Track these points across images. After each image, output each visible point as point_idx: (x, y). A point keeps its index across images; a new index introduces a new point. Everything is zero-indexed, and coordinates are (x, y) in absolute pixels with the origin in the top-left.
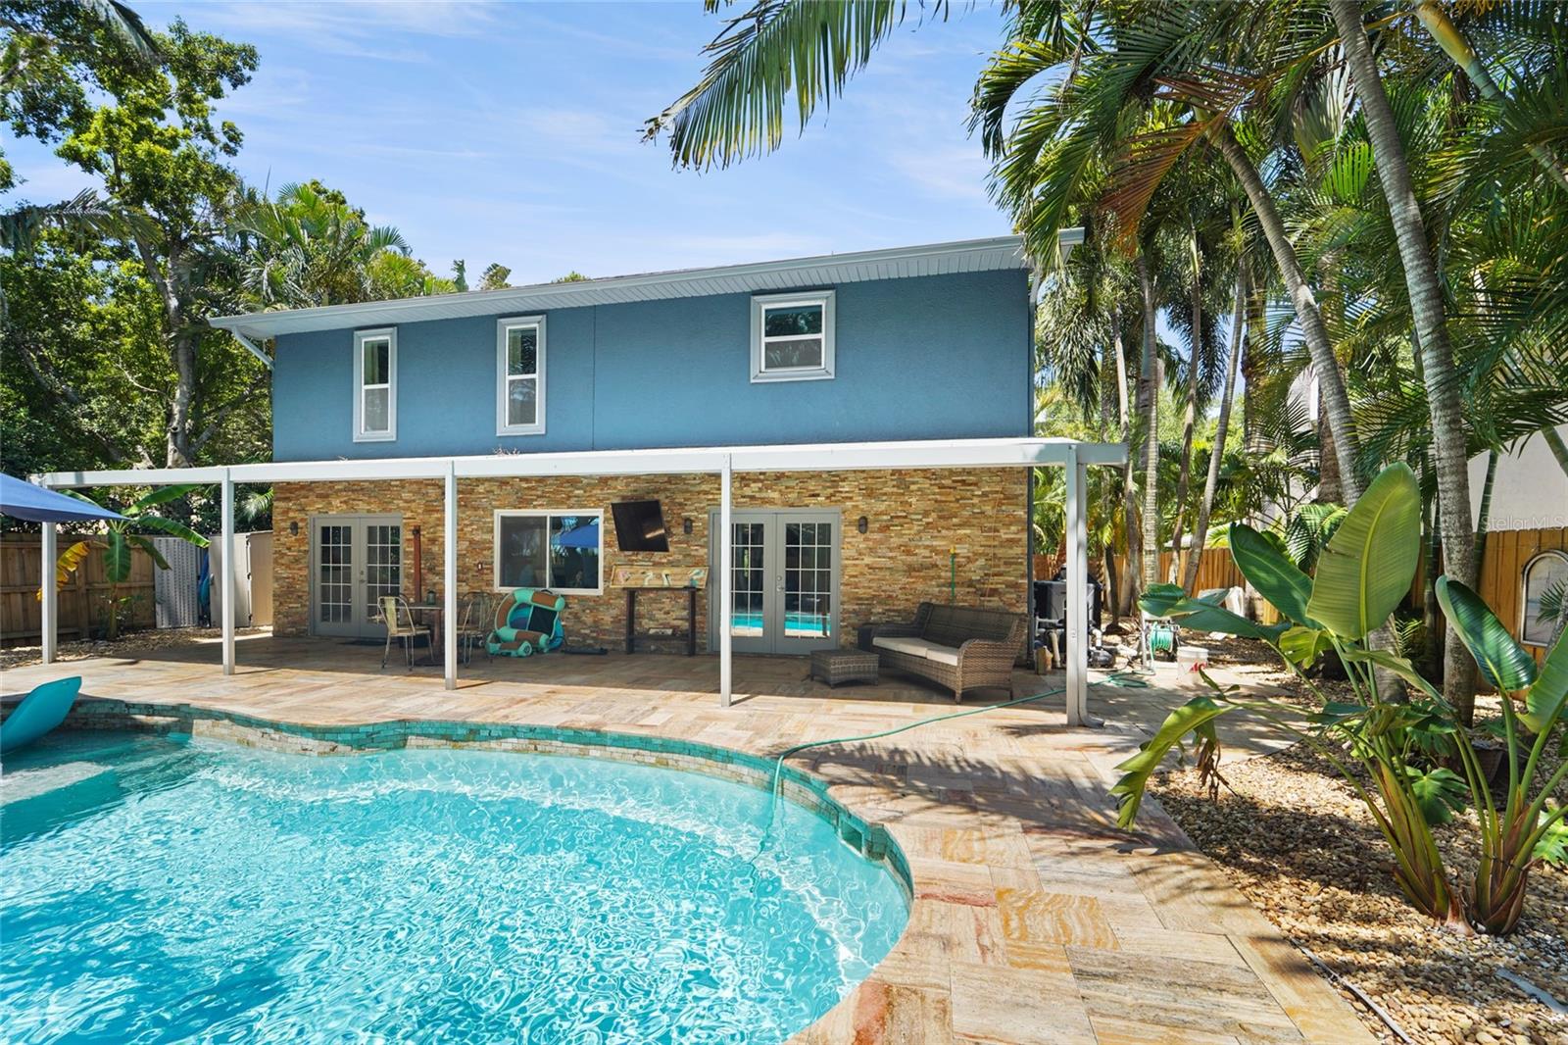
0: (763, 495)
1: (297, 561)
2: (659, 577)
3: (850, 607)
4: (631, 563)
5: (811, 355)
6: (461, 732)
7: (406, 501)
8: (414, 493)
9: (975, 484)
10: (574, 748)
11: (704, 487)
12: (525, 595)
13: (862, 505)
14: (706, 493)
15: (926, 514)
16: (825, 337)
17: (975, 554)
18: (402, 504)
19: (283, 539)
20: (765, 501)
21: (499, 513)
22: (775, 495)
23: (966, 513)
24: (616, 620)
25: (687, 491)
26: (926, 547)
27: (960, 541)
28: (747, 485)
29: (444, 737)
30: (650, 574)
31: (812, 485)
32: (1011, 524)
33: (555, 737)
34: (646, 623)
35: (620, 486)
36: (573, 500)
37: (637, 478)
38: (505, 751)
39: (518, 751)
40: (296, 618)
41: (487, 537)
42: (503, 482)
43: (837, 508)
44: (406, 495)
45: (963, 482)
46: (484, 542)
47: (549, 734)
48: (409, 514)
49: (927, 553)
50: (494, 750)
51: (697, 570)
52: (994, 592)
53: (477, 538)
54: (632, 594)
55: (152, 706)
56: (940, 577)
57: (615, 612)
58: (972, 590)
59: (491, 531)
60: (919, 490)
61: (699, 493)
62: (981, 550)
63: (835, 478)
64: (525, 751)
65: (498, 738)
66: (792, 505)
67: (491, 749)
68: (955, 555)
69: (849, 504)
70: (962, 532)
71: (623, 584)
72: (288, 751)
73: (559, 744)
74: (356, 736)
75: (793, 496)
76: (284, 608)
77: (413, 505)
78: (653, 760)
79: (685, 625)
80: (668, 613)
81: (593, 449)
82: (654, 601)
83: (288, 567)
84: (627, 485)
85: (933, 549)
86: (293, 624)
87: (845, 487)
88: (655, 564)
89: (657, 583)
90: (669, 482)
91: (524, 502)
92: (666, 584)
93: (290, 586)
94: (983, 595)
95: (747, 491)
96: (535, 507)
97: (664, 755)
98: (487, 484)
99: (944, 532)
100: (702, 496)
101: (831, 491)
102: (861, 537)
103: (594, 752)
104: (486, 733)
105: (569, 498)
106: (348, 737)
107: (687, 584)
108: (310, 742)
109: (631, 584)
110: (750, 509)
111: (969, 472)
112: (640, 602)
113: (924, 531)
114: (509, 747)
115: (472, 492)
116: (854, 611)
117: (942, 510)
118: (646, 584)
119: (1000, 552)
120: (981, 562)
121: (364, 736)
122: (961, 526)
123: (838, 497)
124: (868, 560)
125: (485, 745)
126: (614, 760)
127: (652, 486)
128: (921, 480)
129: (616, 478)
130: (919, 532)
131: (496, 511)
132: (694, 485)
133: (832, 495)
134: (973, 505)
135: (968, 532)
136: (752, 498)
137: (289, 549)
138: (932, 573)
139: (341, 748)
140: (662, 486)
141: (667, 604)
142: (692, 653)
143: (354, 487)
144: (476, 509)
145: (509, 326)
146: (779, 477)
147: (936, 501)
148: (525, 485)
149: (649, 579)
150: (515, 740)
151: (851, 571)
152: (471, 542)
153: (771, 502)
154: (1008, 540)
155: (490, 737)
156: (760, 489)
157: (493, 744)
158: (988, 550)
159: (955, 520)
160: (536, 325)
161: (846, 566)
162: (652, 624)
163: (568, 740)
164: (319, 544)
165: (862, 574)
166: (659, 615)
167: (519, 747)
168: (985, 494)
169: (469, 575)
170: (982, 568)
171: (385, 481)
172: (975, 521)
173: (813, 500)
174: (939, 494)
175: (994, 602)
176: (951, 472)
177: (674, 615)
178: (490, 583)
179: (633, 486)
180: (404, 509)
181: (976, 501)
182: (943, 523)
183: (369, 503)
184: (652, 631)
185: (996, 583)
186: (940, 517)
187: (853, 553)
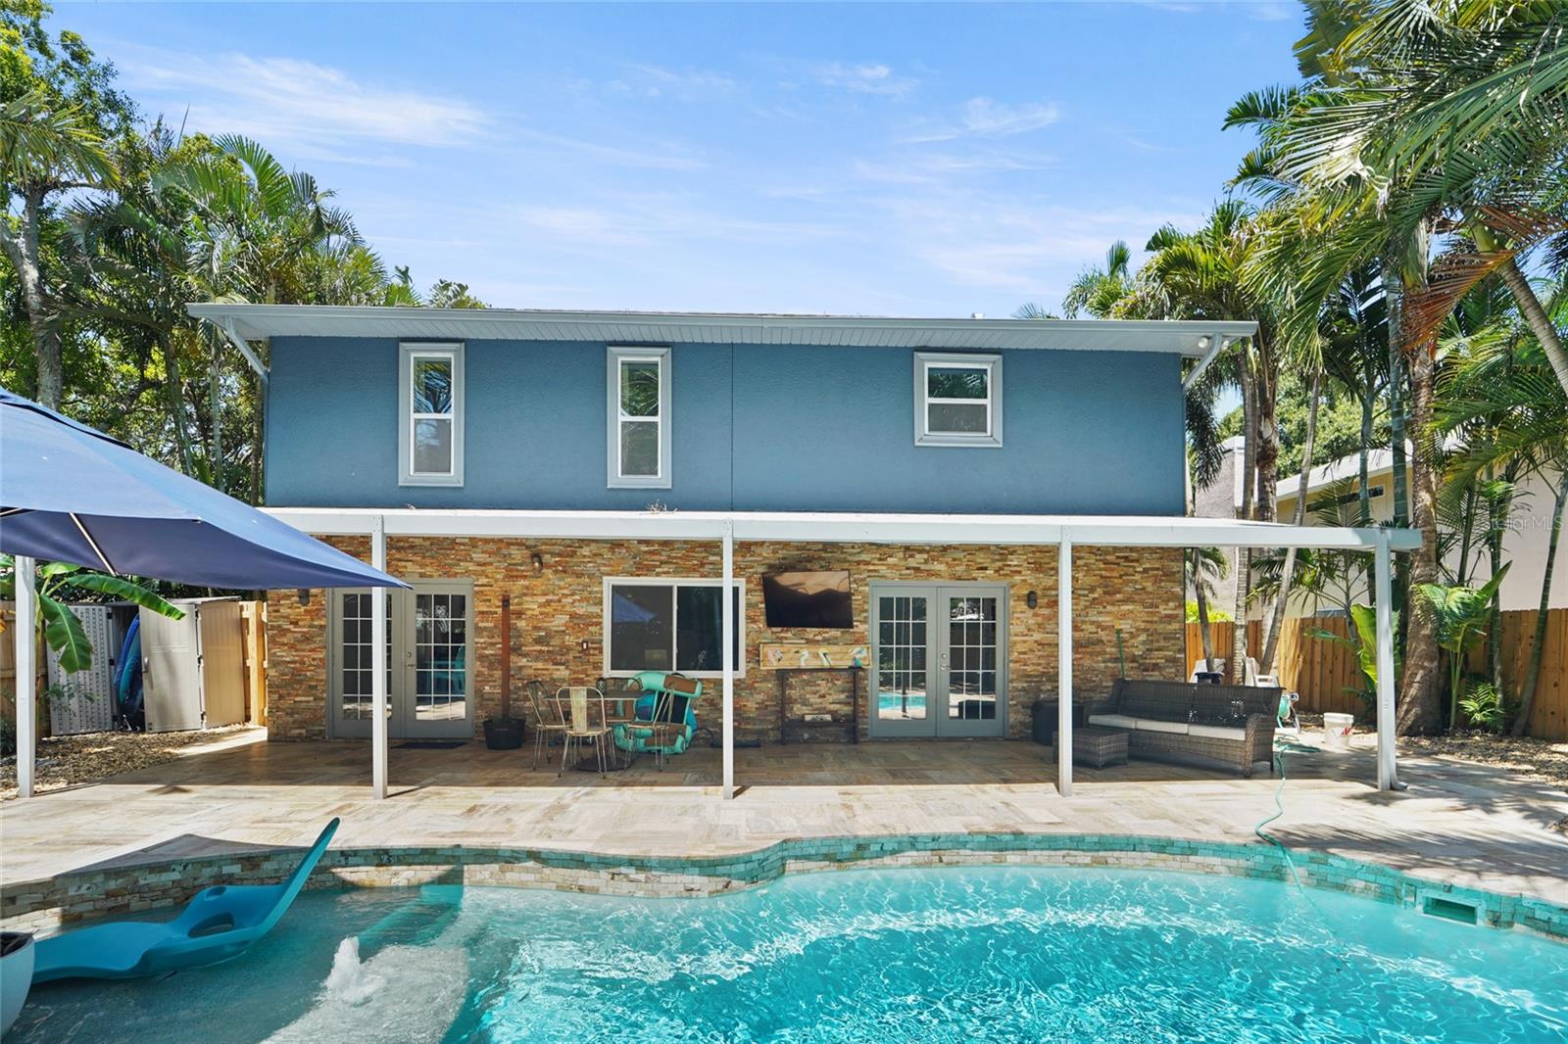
0: (928, 567)
1: (307, 638)
2: (817, 656)
3: (1019, 685)
4: (780, 641)
5: (975, 420)
6: (848, 848)
7: (479, 564)
8: (490, 554)
9: (1137, 561)
10: (988, 856)
11: (865, 557)
12: (654, 680)
13: (1031, 579)
14: (867, 563)
15: (1092, 590)
16: (991, 403)
17: (1138, 630)
18: (472, 567)
19: (284, 611)
20: (930, 574)
21: (609, 582)
22: (942, 567)
23: (1129, 589)
24: (762, 707)
25: (845, 561)
26: (1092, 623)
27: (1123, 616)
28: (911, 556)
29: (827, 857)
30: (805, 653)
31: (981, 558)
32: (1169, 601)
33: (964, 845)
34: (798, 710)
35: (766, 552)
36: (707, 568)
37: (786, 544)
38: (903, 867)
39: (918, 865)
40: (308, 715)
41: (595, 609)
42: (616, 544)
43: (1004, 582)
44: (477, 556)
45: (1126, 558)
46: (590, 616)
47: (958, 842)
48: (483, 580)
49: (1093, 629)
50: (889, 867)
51: (857, 649)
52: (1156, 667)
53: (580, 611)
54: (782, 676)
55: (386, 851)
56: (1105, 653)
57: (760, 697)
58: (1135, 665)
59: (600, 603)
60: (1086, 565)
61: (859, 563)
62: (1143, 625)
63: (1004, 551)
64: (929, 864)
65: (893, 852)
66: (959, 579)
67: (885, 867)
68: (1119, 631)
69: (1017, 578)
70: (1126, 608)
71: (775, 665)
72: (664, 894)
73: (969, 852)
74: (749, 866)
75: (960, 569)
76: (288, 702)
77: (489, 569)
78: (1088, 860)
79: (846, 709)
80: (823, 696)
81: (732, 510)
82: (808, 683)
83: (292, 647)
84: (774, 552)
85: (1099, 625)
86: (301, 724)
87: (1014, 561)
88: (808, 641)
89: (814, 664)
90: (824, 550)
91: (642, 569)
92: (826, 664)
93: (296, 673)
94: (1146, 670)
95: (912, 562)
96: (658, 575)
97: (1101, 854)
98: (593, 546)
99: (1109, 608)
100: (862, 567)
101: (1000, 564)
102: (1030, 613)
103: (1012, 857)
104: (877, 848)
105: (702, 565)
106: (741, 868)
107: (850, 663)
108: (697, 880)
109: (785, 665)
110: (914, 582)
111: (1132, 549)
112: (791, 687)
113: (1090, 607)
114: (909, 861)
115: (573, 554)
116: (1024, 689)
117: (1106, 586)
118: (803, 665)
119: (1160, 627)
120: (1143, 637)
121: (756, 865)
122: (1125, 601)
123: (1007, 570)
124: (1037, 636)
125: (878, 861)
126: (1039, 864)
127: (805, 554)
128: (1086, 555)
129: (762, 544)
130: (1086, 607)
131: (605, 578)
132: (851, 555)
133: (1001, 569)
134: (1136, 582)
135: (1131, 607)
136: (917, 569)
137: (295, 623)
138: (1098, 648)
139: (735, 883)
140: (816, 555)
141: (823, 686)
142: (855, 741)
144: (579, 575)
145: (620, 358)
146: (945, 549)
147: (1102, 577)
148: (644, 548)
149: (805, 659)
150: (914, 853)
151: (1020, 648)
152: (573, 616)
153: (937, 575)
154: (1167, 616)
155: (882, 853)
156: (926, 562)
157: (887, 860)
158: (1149, 626)
159: (1119, 596)
160: (658, 359)
161: (1015, 643)
162: (805, 710)
163: (982, 848)
164: (340, 618)
165: (1032, 651)
166: (814, 699)
167: (921, 860)
168: (1145, 571)
169: (570, 657)
170: (1144, 643)
171: (446, 539)
172: (1137, 597)
173: (981, 574)
174: (1105, 570)
175: (1156, 676)
176: (1116, 549)
177: (830, 699)
178: (598, 666)
179: (781, 554)
180: (475, 573)
181: (1137, 577)
182: (1108, 598)
183: (422, 566)
184: (808, 718)
185: (1158, 658)
186: (1105, 593)
187: (1022, 629)
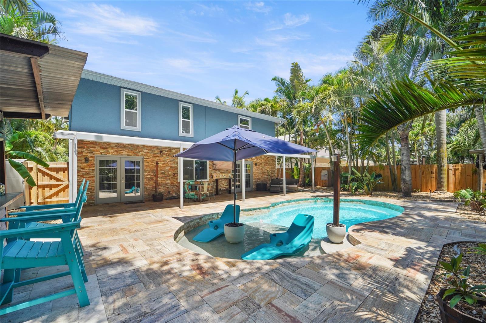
1: (88, 174)
3: (255, 181)
4: (216, 173)
8: (149, 150)
9: (270, 158)
13: (256, 161)
15: (264, 163)
16: (250, 127)
32: (274, 165)
34: (219, 187)
43: (252, 161)
44: (145, 151)
46: (175, 167)
48: (147, 157)
49: (264, 170)
51: (230, 174)
53: (173, 166)
54: (217, 180)
56: (266, 175)
57: (212, 185)
58: (270, 177)
59: (177, 163)
60: (263, 158)
68: (268, 171)
70: (269, 166)
71: (215, 178)
79: (228, 187)
80: (224, 184)
82: (221, 182)
88: (222, 173)
89: (223, 177)
92: (225, 177)
102: (256, 167)
107: (228, 177)
112: (218, 183)
113: (264, 166)
115: (171, 151)
118: (220, 178)
120: (271, 171)
124: (257, 171)
142: (229, 193)
143: (120, 146)
144: (172, 157)
145: (181, 104)
152: (171, 167)
154: (274, 168)
159: (267, 164)
160: (190, 106)
164: (98, 167)
165: (256, 174)
169: (170, 177)
171: (136, 145)
173: (249, 159)
174: (266, 159)
178: (177, 179)
180: (144, 155)
181: (270, 161)
183: (128, 152)
184: (221, 189)
185: (273, 175)
